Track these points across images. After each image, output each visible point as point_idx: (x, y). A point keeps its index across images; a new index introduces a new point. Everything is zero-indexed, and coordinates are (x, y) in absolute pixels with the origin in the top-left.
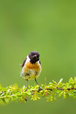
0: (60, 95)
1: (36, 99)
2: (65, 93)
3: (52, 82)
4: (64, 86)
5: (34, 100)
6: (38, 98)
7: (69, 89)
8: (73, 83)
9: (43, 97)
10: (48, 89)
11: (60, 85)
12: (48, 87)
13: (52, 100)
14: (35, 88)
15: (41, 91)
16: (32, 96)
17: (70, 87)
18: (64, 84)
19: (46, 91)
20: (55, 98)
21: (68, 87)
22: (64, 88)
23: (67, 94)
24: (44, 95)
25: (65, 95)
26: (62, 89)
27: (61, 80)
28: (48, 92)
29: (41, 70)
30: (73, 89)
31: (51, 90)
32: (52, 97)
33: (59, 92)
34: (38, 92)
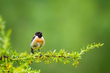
0: (54, 60)
1: (38, 62)
2: (57, 59)
3: (49, 52)
4: (57, 54)
5: (37, 62)
6: (40, 61)
7: (60, 57)
8: (63, 53)
9: (43, 61)
10: (46, 56)
11: (54, 54)
12: (46, 55)
13: (48, 63)
14: (38, 54)
15: (42, 57)
16: (36, 60)
17: (61, 55)
18: (56, 53)
19: (45, 57)
20: (50, 62)
21: (59, 56)
22: (57, 56)
23: (58, 60)
24: (43, 59)
25: (57, 60)
26: (55, 56)
27: (55, 50)
28: (46, 58)
29: (44, 43)
30: (62, 57)
31: (48, 57)
32: (49, 61)
33: (53, 58)
34: (40, 57)
